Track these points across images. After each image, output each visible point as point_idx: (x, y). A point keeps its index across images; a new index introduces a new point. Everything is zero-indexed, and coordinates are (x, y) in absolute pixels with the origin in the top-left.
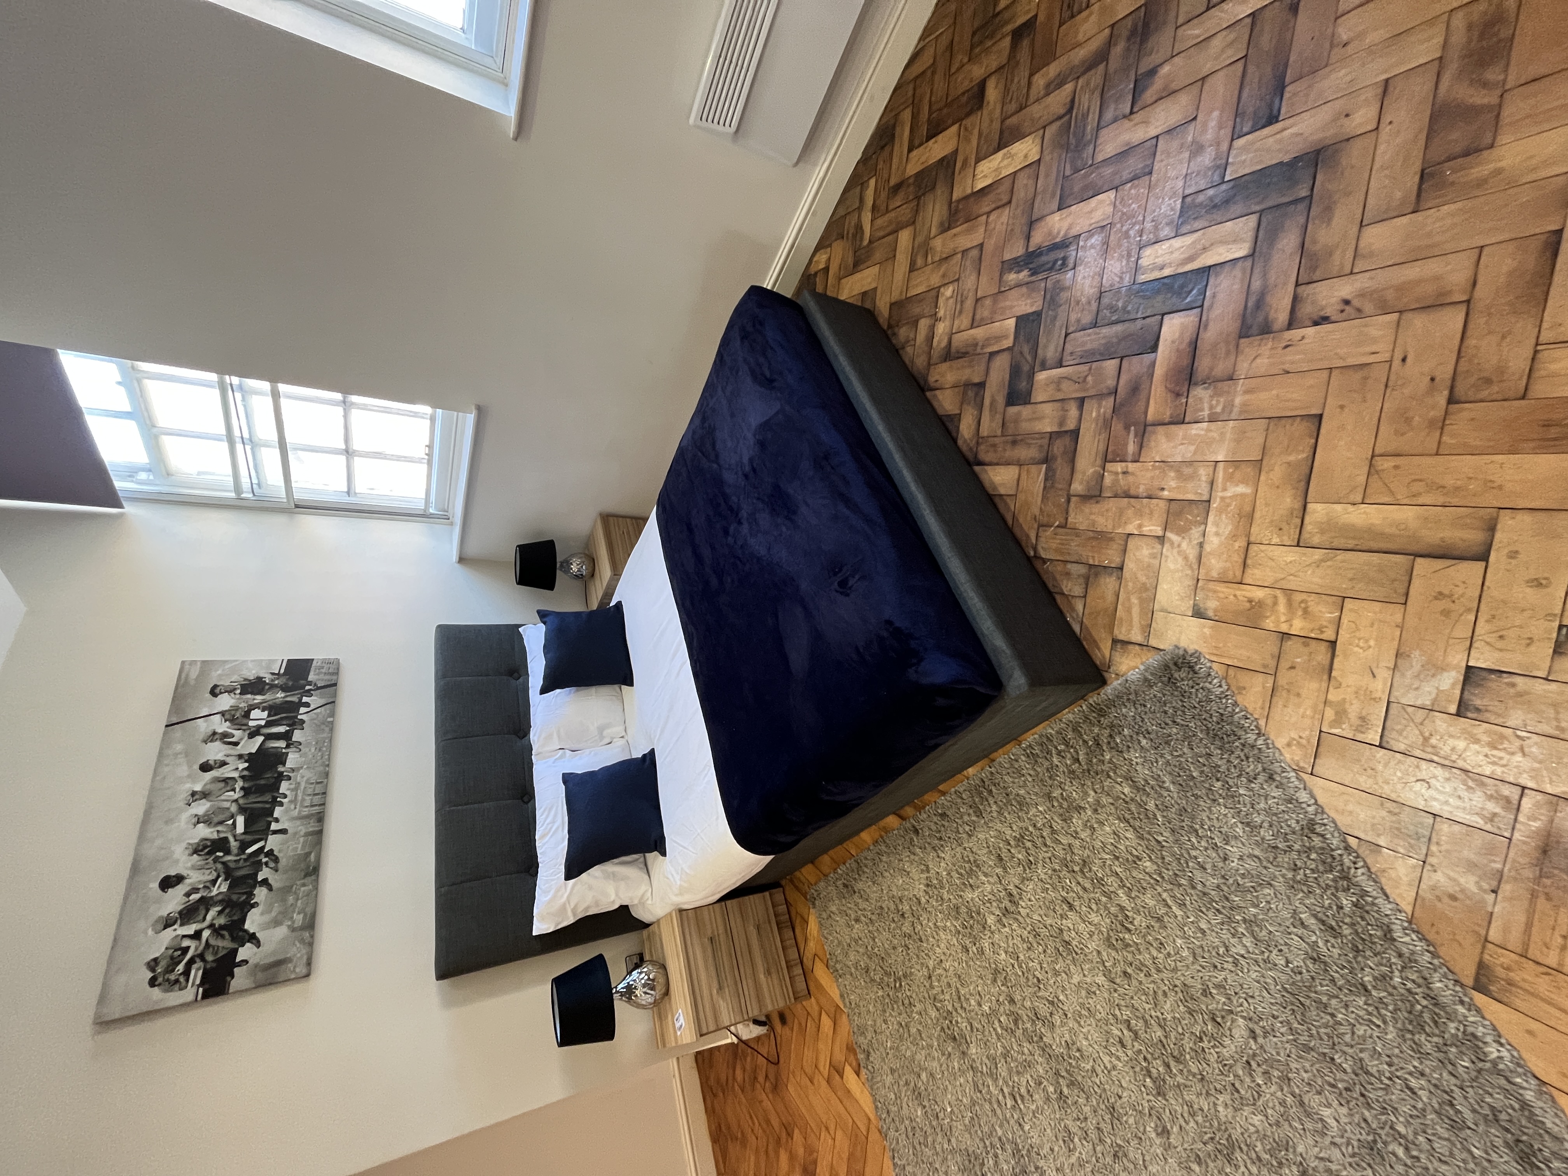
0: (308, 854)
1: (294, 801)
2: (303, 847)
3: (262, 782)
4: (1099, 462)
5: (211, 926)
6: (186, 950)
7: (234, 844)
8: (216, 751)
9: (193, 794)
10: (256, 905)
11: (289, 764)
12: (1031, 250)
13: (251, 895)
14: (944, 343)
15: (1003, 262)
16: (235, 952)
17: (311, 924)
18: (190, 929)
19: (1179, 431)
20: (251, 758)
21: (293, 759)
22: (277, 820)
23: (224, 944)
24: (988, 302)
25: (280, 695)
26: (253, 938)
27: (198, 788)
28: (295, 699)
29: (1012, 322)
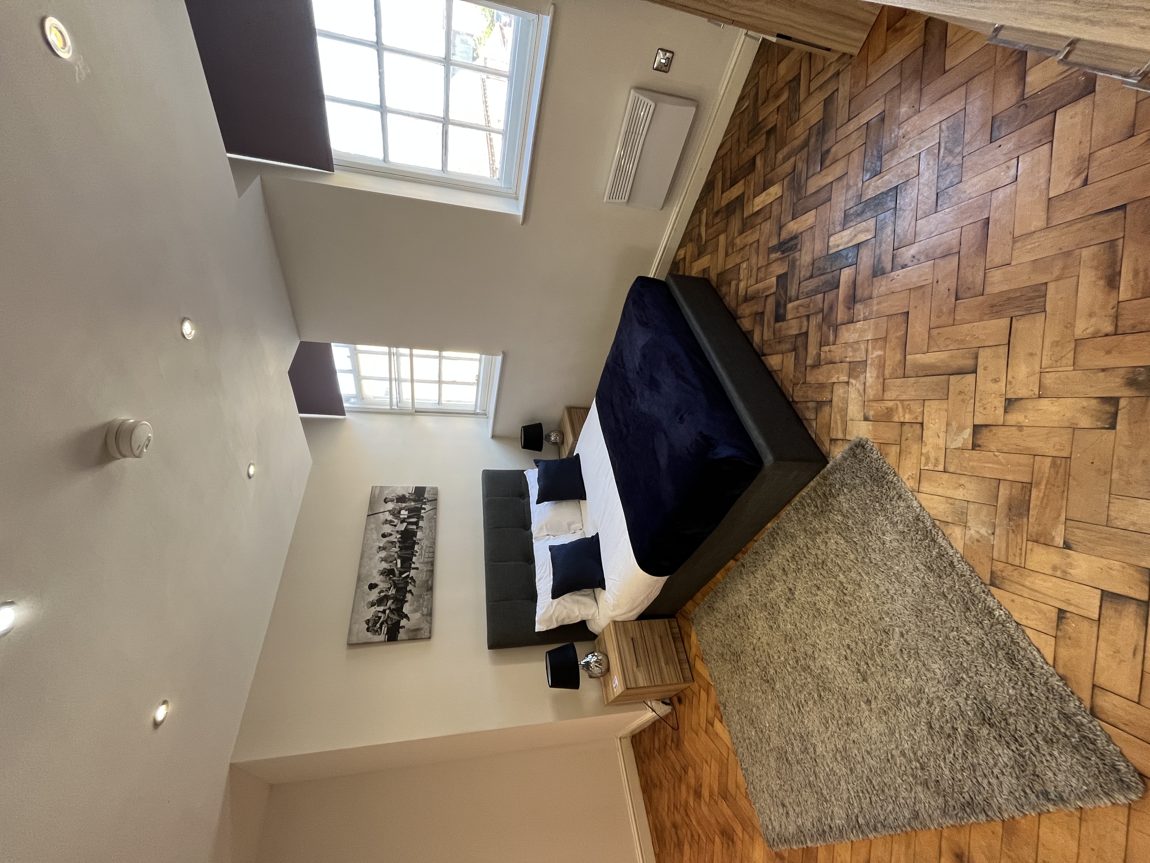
0: (428, 581)
1: (421, 555)
2: (426, 576)
3: (407, 544)
4: (818, 347)
5: (389, 608)
6: (380, 618)
7: (397, 572)
8: (387, 529)
9: (380, 548)
10: (407, 601)
11: (418, 537)
12: (781, 241)
13: (405, 597)
14: (744, 294)
15: (769, 248)
16: (399, 622)
17: (430, 614)
18: (381, 609)
19: (851, 326)
20: (402, 533)
21: (419, 535)
22: (414, 563)
23: (395, 617)
24: (763, 269)
25: (413, 503)
26: (406, 616)
27: (381, 545)
28: (419, 506)
29: (774, 279)
